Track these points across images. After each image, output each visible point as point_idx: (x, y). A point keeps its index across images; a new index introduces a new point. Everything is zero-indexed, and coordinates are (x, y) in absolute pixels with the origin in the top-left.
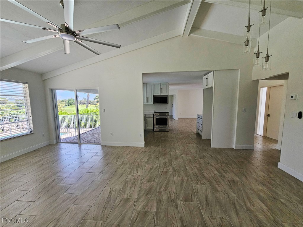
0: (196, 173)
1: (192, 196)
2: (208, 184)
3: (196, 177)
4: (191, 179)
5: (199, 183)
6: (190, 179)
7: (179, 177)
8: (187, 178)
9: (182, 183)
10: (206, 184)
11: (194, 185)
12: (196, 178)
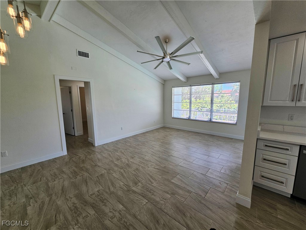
0: (105, 205)
1: (99, 179)
2: (87, 197)
3: (102, 198)
4: (107, 193)
5: (97, 193)
6: (108, 191)
7: (119, 186)
8: (111, 190)
9: (113, 184)
10: (89, 196)
11: (101, 188)
12: (102, 196)
